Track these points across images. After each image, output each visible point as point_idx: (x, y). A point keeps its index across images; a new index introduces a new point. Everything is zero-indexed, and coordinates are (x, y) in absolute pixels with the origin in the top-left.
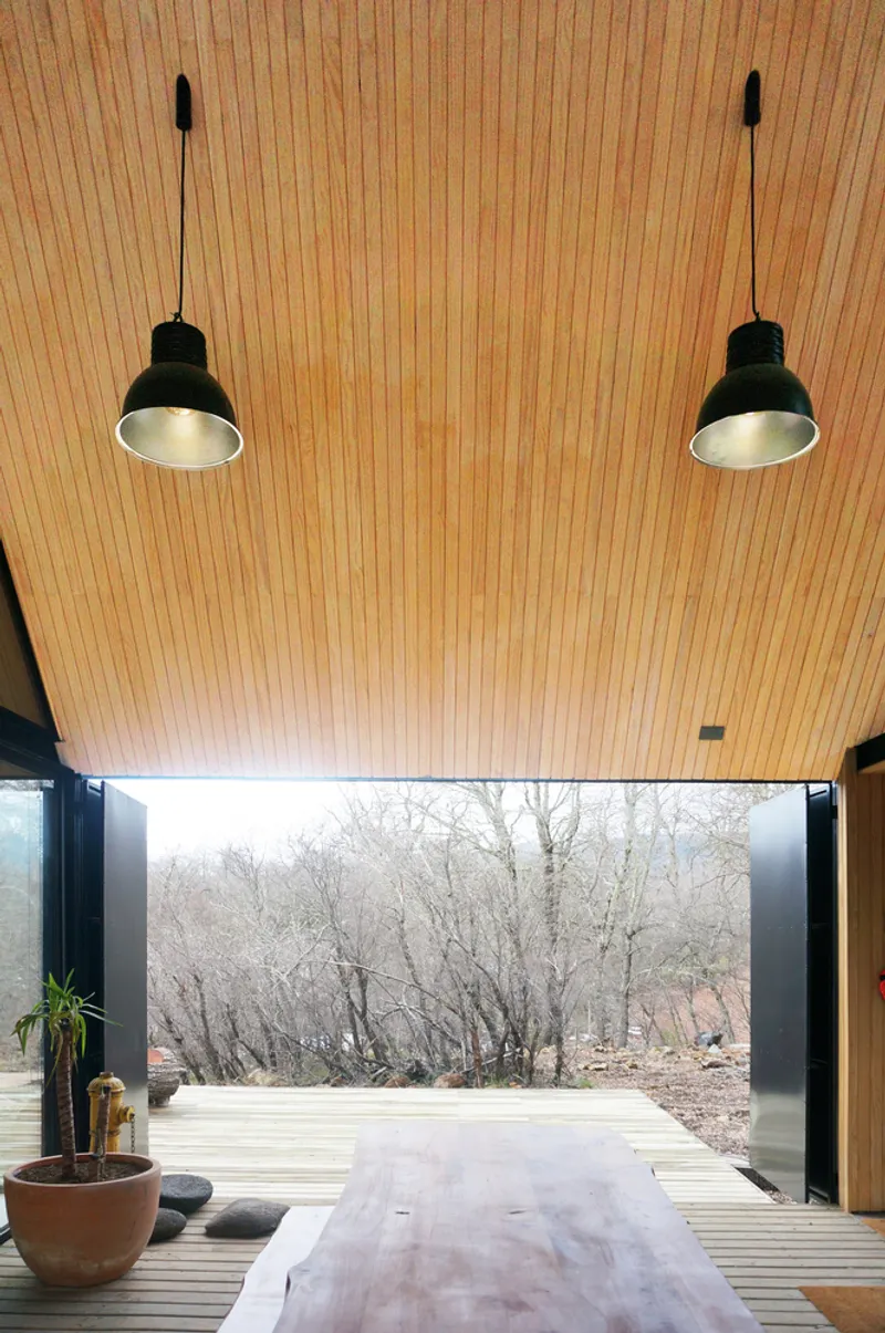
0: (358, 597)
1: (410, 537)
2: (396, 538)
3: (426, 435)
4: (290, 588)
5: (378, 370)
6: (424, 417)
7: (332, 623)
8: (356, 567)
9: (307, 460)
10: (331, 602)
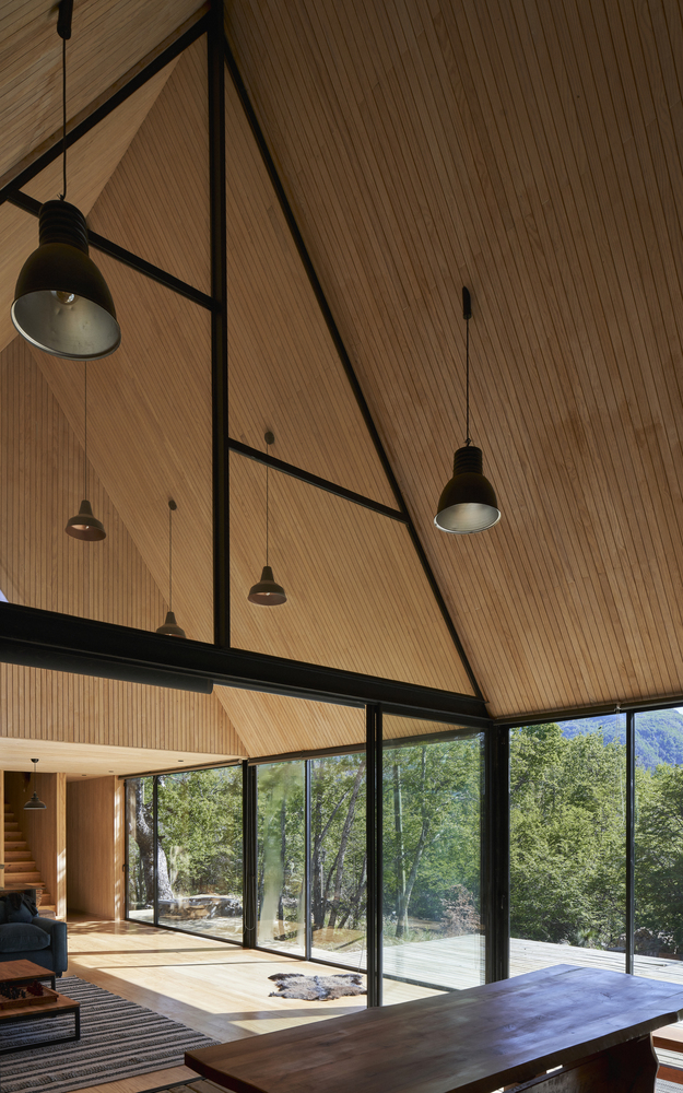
0: (627, 569)
1: (650, 515)
2: (641, 517)
3: (643, 437)
4: (585, 574)
5: (602, 406)
6: (639, 426)
7: (615, 591)
8: (621, 547)
9: (575, 483)
10: (611, 576)
